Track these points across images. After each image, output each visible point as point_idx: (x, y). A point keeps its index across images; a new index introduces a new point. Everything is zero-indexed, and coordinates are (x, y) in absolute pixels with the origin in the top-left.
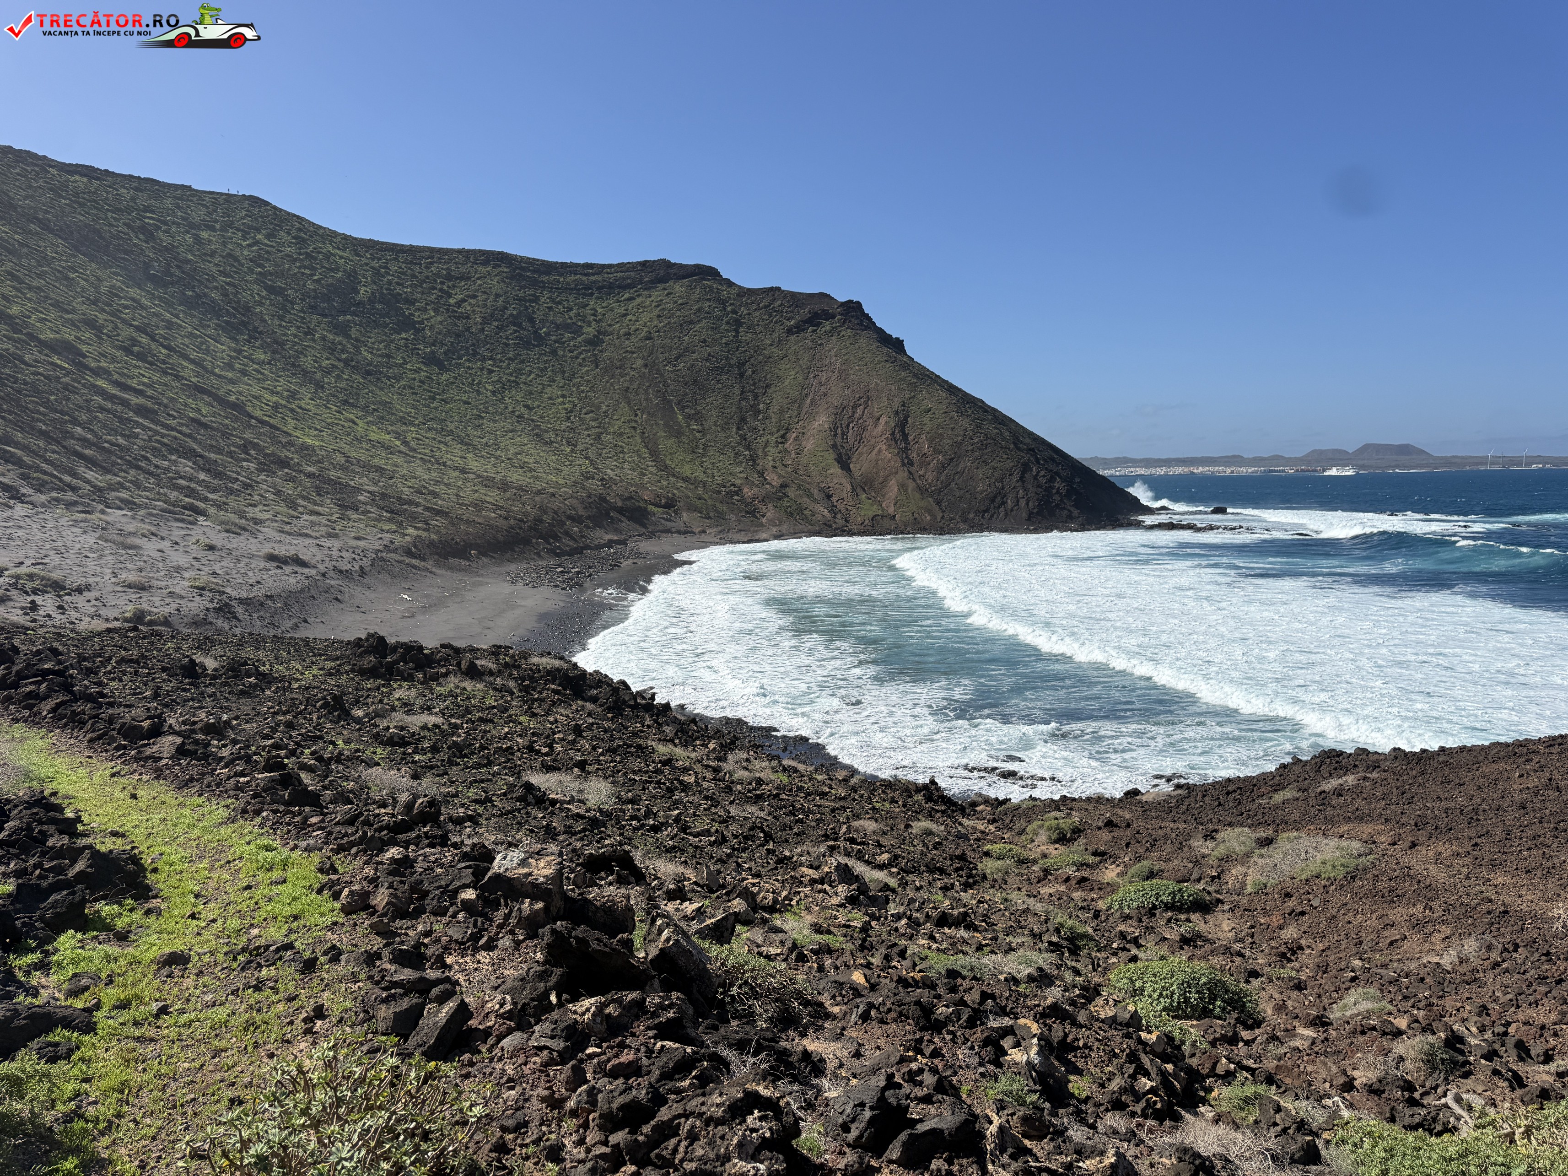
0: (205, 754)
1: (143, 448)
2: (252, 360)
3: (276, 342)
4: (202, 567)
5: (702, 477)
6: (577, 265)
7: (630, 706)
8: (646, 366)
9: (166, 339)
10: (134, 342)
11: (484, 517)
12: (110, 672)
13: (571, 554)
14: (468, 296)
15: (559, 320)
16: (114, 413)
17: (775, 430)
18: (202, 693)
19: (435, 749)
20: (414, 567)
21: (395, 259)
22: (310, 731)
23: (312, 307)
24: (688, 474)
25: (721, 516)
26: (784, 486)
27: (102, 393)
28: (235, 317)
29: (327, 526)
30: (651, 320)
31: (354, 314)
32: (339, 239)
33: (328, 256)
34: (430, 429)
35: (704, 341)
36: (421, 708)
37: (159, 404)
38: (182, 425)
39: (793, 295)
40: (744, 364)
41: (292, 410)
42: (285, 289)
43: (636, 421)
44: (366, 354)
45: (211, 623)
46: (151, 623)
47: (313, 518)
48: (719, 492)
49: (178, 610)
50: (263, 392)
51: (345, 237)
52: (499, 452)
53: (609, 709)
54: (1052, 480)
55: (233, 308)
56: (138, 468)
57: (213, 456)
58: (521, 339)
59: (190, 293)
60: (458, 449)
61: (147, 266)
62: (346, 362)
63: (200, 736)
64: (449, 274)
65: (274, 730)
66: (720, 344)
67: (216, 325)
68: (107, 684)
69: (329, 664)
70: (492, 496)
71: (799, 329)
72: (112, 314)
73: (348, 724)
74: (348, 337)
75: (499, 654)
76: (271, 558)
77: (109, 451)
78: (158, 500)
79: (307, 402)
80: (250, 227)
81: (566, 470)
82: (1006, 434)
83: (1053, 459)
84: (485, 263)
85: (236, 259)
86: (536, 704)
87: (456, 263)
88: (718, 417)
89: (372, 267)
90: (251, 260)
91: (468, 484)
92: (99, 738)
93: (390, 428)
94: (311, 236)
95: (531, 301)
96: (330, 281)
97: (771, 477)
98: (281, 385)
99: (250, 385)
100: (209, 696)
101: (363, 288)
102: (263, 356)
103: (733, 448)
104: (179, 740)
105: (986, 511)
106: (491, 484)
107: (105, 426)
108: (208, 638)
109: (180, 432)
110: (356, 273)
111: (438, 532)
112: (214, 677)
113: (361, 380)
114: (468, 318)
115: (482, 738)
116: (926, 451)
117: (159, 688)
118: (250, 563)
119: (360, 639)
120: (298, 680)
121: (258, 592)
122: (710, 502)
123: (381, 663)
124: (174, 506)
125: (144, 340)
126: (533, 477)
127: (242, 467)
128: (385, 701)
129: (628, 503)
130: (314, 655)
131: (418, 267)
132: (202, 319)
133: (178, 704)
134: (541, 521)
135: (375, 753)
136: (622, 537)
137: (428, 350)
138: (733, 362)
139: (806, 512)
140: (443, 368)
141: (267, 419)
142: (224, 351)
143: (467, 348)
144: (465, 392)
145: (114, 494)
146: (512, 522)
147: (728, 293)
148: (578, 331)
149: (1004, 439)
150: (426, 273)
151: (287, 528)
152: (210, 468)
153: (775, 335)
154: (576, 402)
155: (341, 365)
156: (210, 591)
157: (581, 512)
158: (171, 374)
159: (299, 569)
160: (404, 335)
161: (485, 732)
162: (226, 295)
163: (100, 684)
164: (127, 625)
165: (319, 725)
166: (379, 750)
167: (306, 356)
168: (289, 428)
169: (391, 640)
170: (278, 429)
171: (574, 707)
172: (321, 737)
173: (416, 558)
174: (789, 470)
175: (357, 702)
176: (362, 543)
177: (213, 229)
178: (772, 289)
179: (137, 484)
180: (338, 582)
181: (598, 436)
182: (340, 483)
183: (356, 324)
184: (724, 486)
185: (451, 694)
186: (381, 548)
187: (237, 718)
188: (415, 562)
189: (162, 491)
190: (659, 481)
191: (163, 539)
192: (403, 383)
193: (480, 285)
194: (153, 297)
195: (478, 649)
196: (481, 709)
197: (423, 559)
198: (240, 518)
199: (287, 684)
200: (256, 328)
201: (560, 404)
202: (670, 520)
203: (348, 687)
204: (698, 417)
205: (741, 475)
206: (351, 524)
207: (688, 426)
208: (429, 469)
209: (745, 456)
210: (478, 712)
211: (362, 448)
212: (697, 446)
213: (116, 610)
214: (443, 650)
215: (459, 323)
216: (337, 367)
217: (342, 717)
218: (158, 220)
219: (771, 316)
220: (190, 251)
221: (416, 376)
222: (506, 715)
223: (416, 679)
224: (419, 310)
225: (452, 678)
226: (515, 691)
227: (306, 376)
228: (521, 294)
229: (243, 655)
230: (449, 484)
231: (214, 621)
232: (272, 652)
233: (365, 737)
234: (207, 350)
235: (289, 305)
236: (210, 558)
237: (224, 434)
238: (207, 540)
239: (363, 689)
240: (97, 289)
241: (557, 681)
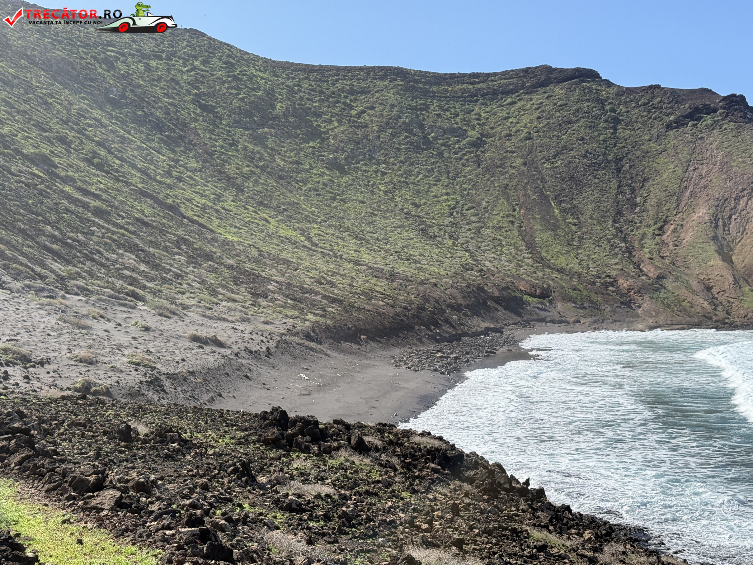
0: (138, 507)
1: (97, 243)
2: (186, 168)
3: (206, 152)
4: (139, 346)
5: (577, 268)
6: (465, 75)
7: (505, 489)
8: (525, 164)
9: (119, 151)
10: (95, 154)
11: (373, 305)
12: (62, 434)
13: (450, 340)
14: (367, 108)
15: (446, 126)
16: (76, 214)
17: (652, 222)
18: (134, 455)
19: (327, 518)
20: (312, 349)
21: (306, 78)
22: (221, 494)
23: (236, 122)
24: (563, 265)
25: (595, 306)
26: (660, 277)
27: (68, 197)
28: (175, 132)
29: (241, 311)
30: (531, 122)
31: (271, 127)
32: (261, 62)
33: (251, 77)
34: (330, 226)
35: (582, 139)
36: (316, 478)
37: (112, 206)
38: (129, 224)
39: (673, 91)
40: (621, 160)
41: (217, 211)
42: (215, 107)
43: (514, 216)
44: (279, 161)
45: (143, 395)
46: (96, 393)
47: (230, 304)
48: (594, 283)
49: (118, 382)
50: (194, 196)
51: (266, 61)
52: (388, 246)
53: (485, 491)
55: (173, 124)
56: (93, 260)
57: (152, 250)
58: (412, 144)
59: (140, 113)
60: (353, 244)
61: (108, 91)
62: (263, 169)
63: (132, 493)
64: (352, 89)
65: (192, 491)
66: (598, 141)
67: (160, 139)
68: (60, 444)
69: (239, 434)
70: (381, 286)
71: (679, 123)
72: (80, 132)
73: (254, 489)
74: (266, 147)
75: (384, 432)
76: (195, 338)
77: (71, 246)
78: (107, 288)
79: (229, 204)
80: (189, 55)
81: (447, 262)
84: (383, 78)
85: (177, 83)
86: (417, 482)
87: (358, 79)
88: (594, 210)
89: (287, 86)
90: (189, 83)
91: (361, 275)
92: (54, 488)
93: (297, 225)
94: (238, 61)
95: (421, 109)
96: (252, 99)
97: (649, 269)
98: (209, 189)
99: (184, 190)
100: (140, 458)
101: (280, 104)
102: (195, 165)
103: (609, 240)
104: (118, 494)
106: (380, 275)
107: (69, 225)
108: (140, 407)
109: (127, 230)
110: (273, 91)
111: (333, 318)
112: (145, 442)
113: (275, 184)
114: (366, 127)
115: (369, 510)
117: (101, 449)
118: (177, 343)
119: (266, 412)
120: (213, 447)
121: (182, 369)
122: (585, 293)
123: (282, 435)
124: (119, 292)
125: (103, 152)
126: (417, 268)
127: (174, 260)
128: (285, 470)
129: (504, 293)
130: (227, 426)
131: (325, 84)
132: (148, 134)
133: (115, 464)
134: (424, 309)
135: (275, 517)
136: (499, 325)
137: (331, 156)
138: (610, 158)
139: (684, 304)
140: (343, 172)
141: (196, 218)
142: (164, 161)
143: (365, 154)
144: (362, 192)
145: (73, 282)
146: (398, 310)
147: (608, 93)
148: (462, 135)
150: (332, 89)
151: (209, 313)
152: (149, 260)
153: (654, 131)
154: (459, 199)
155: (258, 171)
156: (144, 366)
157: (460, 301)
158: (122, 181)
159: (216, 349)
160: (311, 144)
161: (371, 504)
162: (168, 113)
163: (55, 443)
164: (77, 394)
165: (229, 488)
166: (279, 515)
167: (230, 164)
168: (213, 227)
169: (292, 415)
170: (205, 227)
171: (452, 487)
172: (230, 500)
173: (313, 341)
174: (667, 261)
175: (262, 469)
176: (269, 327)
177: (160, 58)
178: (651, 87)
179: (91, 274)
180: (248, 361)
181: (479, 230)
182: (253, 274)
183: (272, 136)
184: (599, 278)
185: (342, 467)
186: (285, 332)
187: (162, 479)
188: (313, 345)
189: (110, 280)
190: (535, 272)
191: (109, 320)
192: (309, 185)
193: (378, 98)
194: (111, 117)
195: (366, 427)
196: (368, 483)
197: (320, 343)
198: (171, 304)
199: (204, 450)
200: (191, 141)
201: (444, 201)
202: (545, 310)
203: (255, 456)
204: (574, 211)
205: (617, 267)
206: (261, 310)
207: (564, 220)
208: (327, 261)
209: (621, 247)
210: (365, 485)
211: (273, 243)
212: (572, 239)
213: (69, 381)
214: (336, 425)
215: (359, 132)
216: (255, 173)
217: (249, 482)
218: (118, 53)
219: (649, 112)
220: (142, 77)
221: (320, 179)
222: (389, 490)
223: (312, 451)
224: (325, 121)
225: (342, 452)
226: (398, 467)
227: (230, 181)
228: (413, 104)
229: (169, 423)
230: (345, 275)
231: (146, 393)
232: (193, 421)
233: (268, 502)
234: (151, 160)
235: (218, 121)
236: (145, 338)
237: (161, 231)
238: (143, 322)
239: (267, 458)
240: (68, 110)
241: (437, 461)
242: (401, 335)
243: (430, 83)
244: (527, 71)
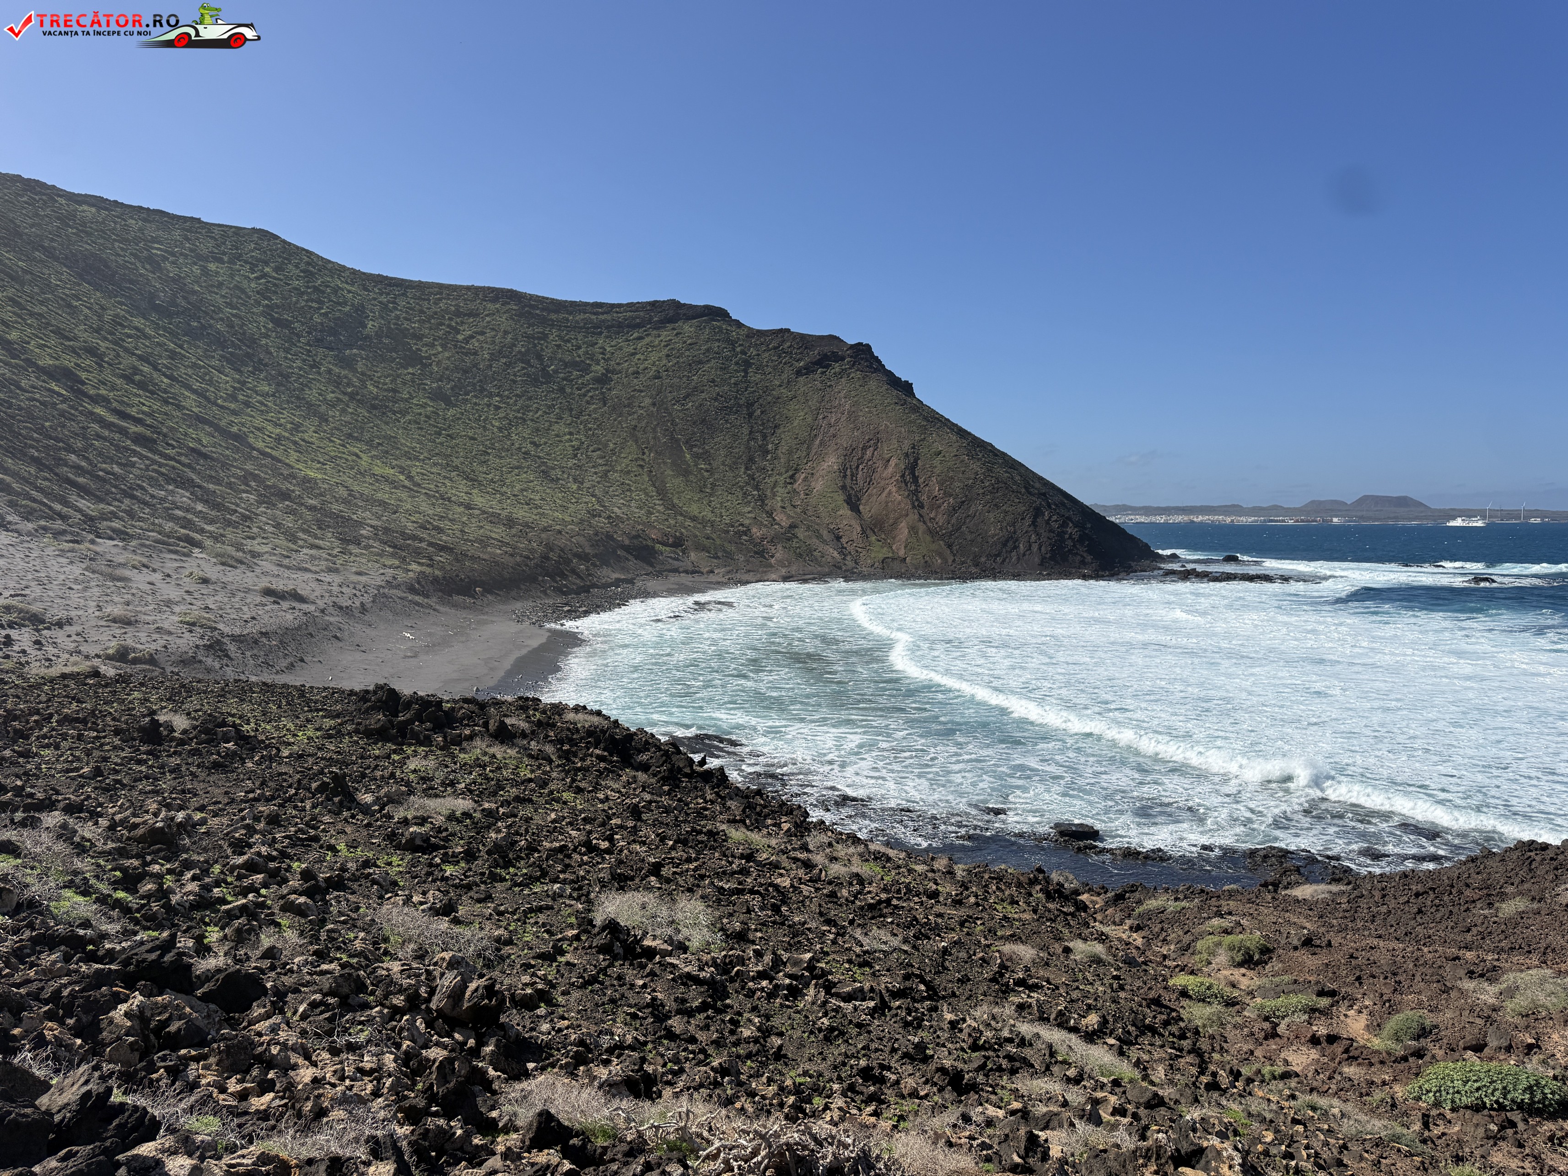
1: (140, 477)
2: (256, 392)
3: (281, 375)
4: (194, 601)
5: (710, 516)
6: (586, 304)
8: (654, 404)
9: (168, 368)
10: (136, 370)
11: (489, 553)
12: (45, 736)
13: (577, 592)
14: (476, 333)
15: (568, 358)
16: (111, 441)
17: (783, 470)
18: (162, 767)
20: (418, 604)
21: (404, 294)
23: (318, 340)
24: (696, 513)
25: (729, 556)
26: (793, 526)
27: (101, 421)
28: (240, 349)
29: (327, 560)
30: (660, 359)
31: (361, 348)
32: (347, 273)
33: (336, 290)
34: (435, 464)
35: (713, 381)
36: (443, 784)
37: (159, 433)
38: (180, 454)
39: (803, 337)
40: (752, 405)
41: (295, 443)
42: (291, 322)
43: (643, 460)
44: (371, 388)
45: (200, 662)
47: (313, 552)
48: (728, 532)
49: (165, 647)
50: (266, 424)
51: (354, 272)
52: (505, 489)
53: (664, 780)
54: (1064, 525)
55: (238, 339)
56: (133, 497)
57: (211, 486)
58: (529, 376)
59: (196, 324)
60: (463, 485)
61: (153, 296)
62: (352, 396)
64: (457, 310)
66: (729, 384)
67: (221, 356)
69: (328, 723)
70: (498, 532)
71: (808, 370)
72: (115, 343)
73: (353, 816)
74: (355, 371)
75: (528, 708)
76: (268, 592)
77: (104, 480)
78: (152, 531)
79: (310, 435)
80: (258, 260)
81: (572, 507)
82: (1018, 478)
83: (1063, 504)
84: (495, 300)
85: (243, 291)
86: (580, 776)
87: (465, 300)
88: (726, 456)
89: (380, 302)
90: (258, 293)
91: (473, 520)
93: (395, 462)
94: (320, 270)
95: (539, 339)
96: (338, 314)
97: (781, 518)
98: (285, 417)
99: (253, 416)
100: (172, 771)
101: (371, 323)
102: (267, 388)
103: (742, 488)
105: (998, 555)
106: (496, 520)
107: (100, 454)
108: (184, 686)
109: (178, 462)
110: (363, 307)
111: (442, 568)
112: (182, 742)
113: (366, 414)
114: (476, 354)
115: (526, 830)
116: (936, 493)
117: (105, 760)
118: (245, 597)
119: (366, 691)
120: (289, 744)
121: (252, 629)
122: (718, 542)
123: (391, 722)
124: (169, 537)
125: (146, 369)
126: (539, 513)
127: (241, 498)
128: (399, 776)
129: (635, 541)
130: (310, 710)
131: (426, 303)
132: (206, 350)
134: (547, 558)
135: (390, 864)
136: (630, 576)
137: (435, 385)
138: (741, 402)
139: (815, 553)
140: (449, 404)
141: (269, 450)
142: (227, 382)
143: (474, 384)
144: (472, 428)
145: (106, 523)
146: (518, 559)
147: (738, 334)
148: (586, 370)
149: (1015, 483)
150: (434, 309)
151: (286, 562)
152: (207, 498)
153: (785, 376)
154: (583, 439)
155: (346, 398)
156: (201, 626)
157: (588, 550)
158: (172, 404)
159: (297, 605)
160: (410, 370)
161: (527, 819)
162: (231, 326)
165: (313, 818)
166: (395, 860)
167: (310, 389)
168: (291, 461)
169: (404, 693)
170: (280, 461)
171: (624, 778)
172: (316, 840)
173: (419, 594)
174: (798, 510)
175: (363, 778)
176: (363, 579)
177: (221, 261)
178: (781, 330)
179: (131, 514)
180: (337, 619)
181: (606, 473)
182: (342, 517)
183: (362, 358)
184: (733, 526)
185: (478, 763)
186: (383, 584)
188: (417, 598)
189: (156, 521)
190: (667, 520)
191: (154, 570)
192: (408, 417)
193: (488, 322)
194: (157, 327)
195: (503, 703)
196: (516, 784)
197: (427, 597)
198: (238, 550)
199: (274, 751)
200: (260, 360)
201: (567, 441)
202: (677, 559)
203: (352, 755)
204: (706, 456)
205: (750, 515)
206: (352, 558)
207: (696, 465)
208: (433, 504)
209: (754, 496)
210: (512, 787)
211: (365, 482)
212: (705, 486)
213: (98, 646)
214: (466, 706)
215: (467, 359)
216: (342, 401)
217: (345, 803)
218: (166, 251)
219: (780, 357)
220: (197, 282)
221: (421, 411)
222: (546, 791)
223: (434, 743)
224: (426, 345)
225: (478, 742)
226: (554, 758)
227: (311, 409)
228: (530, 331)
229: (224, 710)
230: (454, 520)
231: (204, 659)
232: (260, 705)
233: (376, 837)
234: (211, 380)
235: (295, 338)
236: (203, 591)
237: (224, 465)
238: (201, 573)
239: (370, 756)
240: (100, 317)
241: (602, 745)
242: (523, 587)
243: (550, 311)
244: (654, 304)
